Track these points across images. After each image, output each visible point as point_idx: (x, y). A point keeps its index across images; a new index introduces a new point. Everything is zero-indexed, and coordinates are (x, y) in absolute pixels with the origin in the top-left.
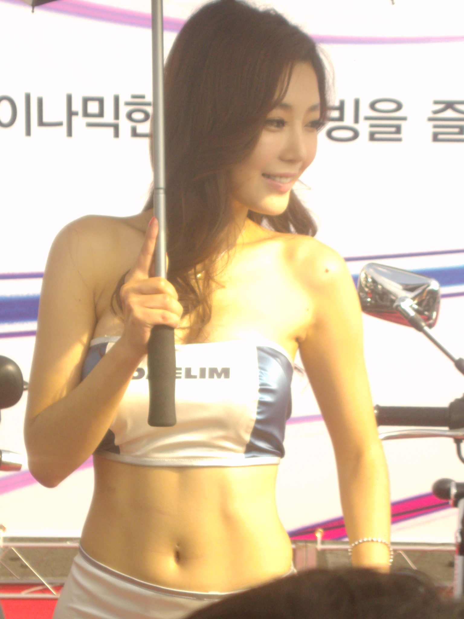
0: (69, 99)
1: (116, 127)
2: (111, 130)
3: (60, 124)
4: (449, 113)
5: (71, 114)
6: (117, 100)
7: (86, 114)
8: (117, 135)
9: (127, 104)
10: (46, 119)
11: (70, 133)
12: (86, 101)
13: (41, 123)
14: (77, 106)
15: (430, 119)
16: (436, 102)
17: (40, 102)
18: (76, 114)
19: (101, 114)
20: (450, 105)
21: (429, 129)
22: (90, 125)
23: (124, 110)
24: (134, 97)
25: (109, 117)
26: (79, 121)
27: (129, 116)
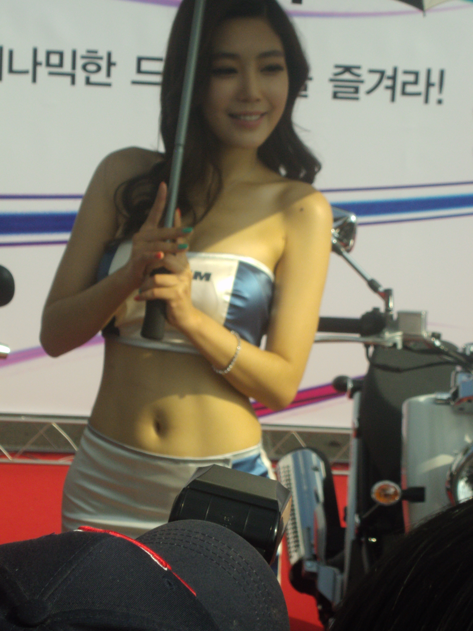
0: (35, 52)
1: (73, 77)
2: (68, 79)
3: (26, 72)
4: (347, 76)
5: (36, 64)
6: (74, 53)
7: (48, 64)
8: (73, 82)
9: (83, 57)
10: (16, 67)
11: (34, 80)
12: (49, 54)
13: (11, 71)
14: (41, 57)
15: (332, 80)
16: (337, 67)
17: (11, 53)
18: (40, 64)
19: (61, 65)
20: (348, 69)
21: (330, 88)
22: (51, 74)
23: (80, 62)
24: (89, 52)
25: (67, 67)
26: (42, 71)
27: (84, 67)
